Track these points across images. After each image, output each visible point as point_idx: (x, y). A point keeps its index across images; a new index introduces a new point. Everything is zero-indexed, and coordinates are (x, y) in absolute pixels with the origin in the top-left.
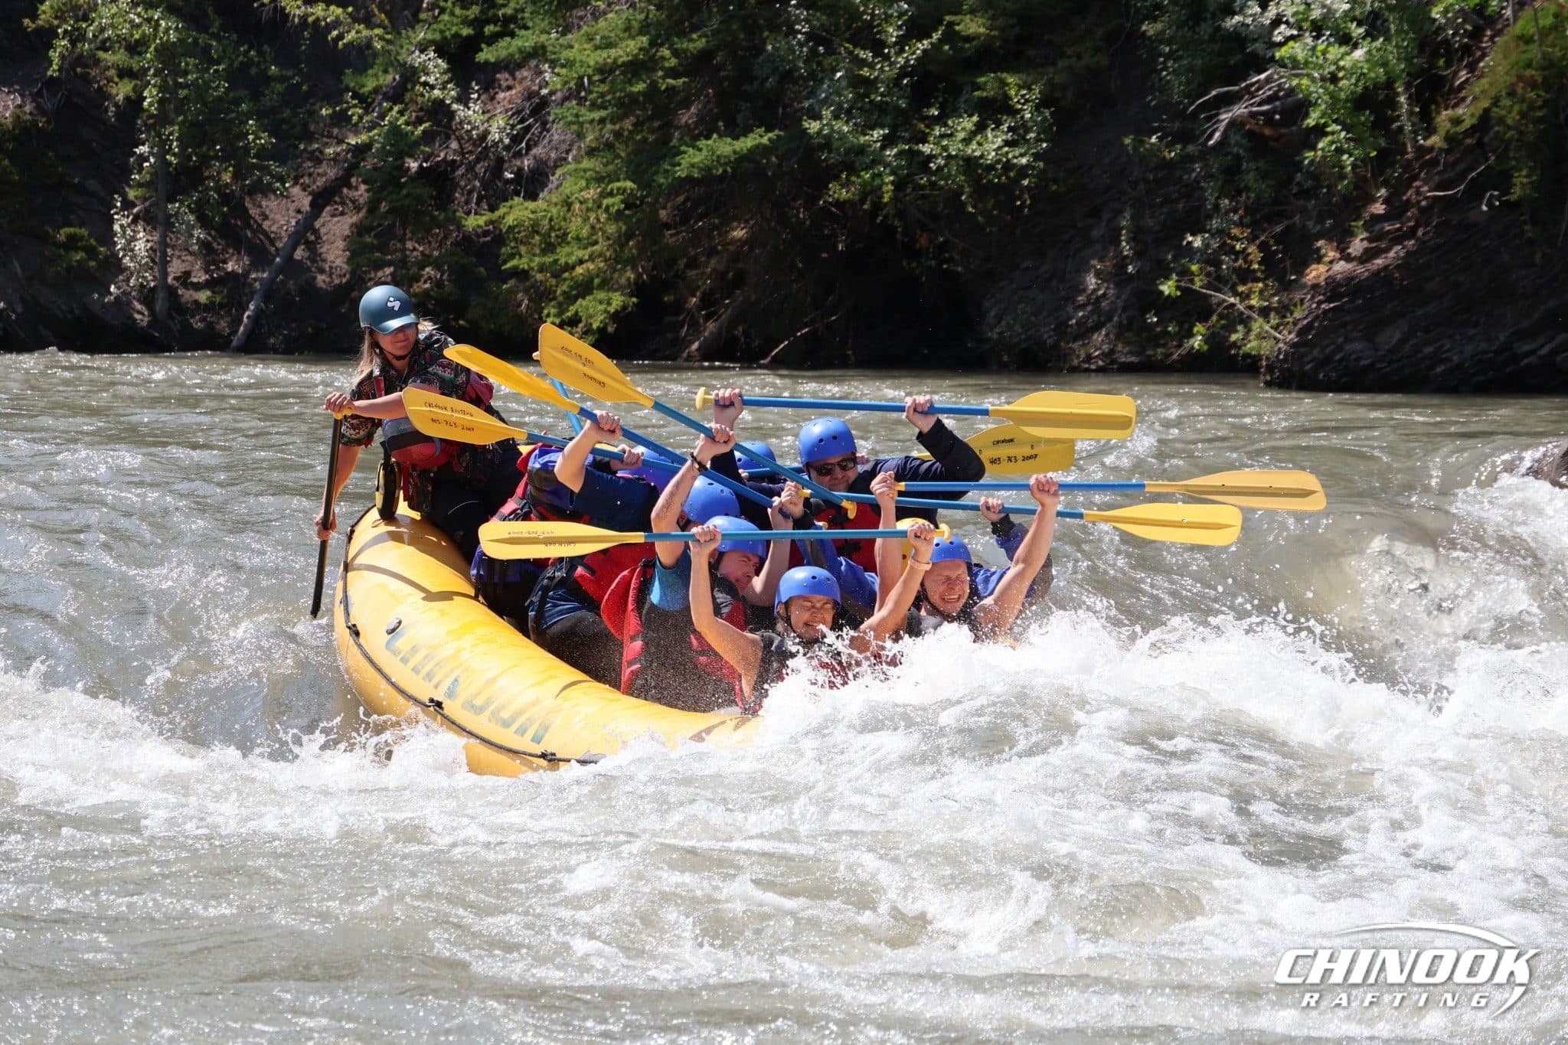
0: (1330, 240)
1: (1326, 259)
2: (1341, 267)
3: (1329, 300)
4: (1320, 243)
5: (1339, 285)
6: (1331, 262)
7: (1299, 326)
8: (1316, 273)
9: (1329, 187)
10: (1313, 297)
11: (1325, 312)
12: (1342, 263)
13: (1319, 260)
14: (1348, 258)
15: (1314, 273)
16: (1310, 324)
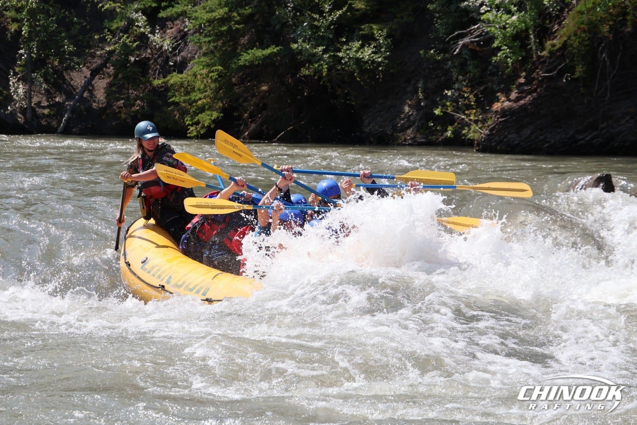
0: (502, 93)
1: (501, 101)
2: (507, 104)
3: (502, 117)
4: (499, 94)
5: (506, 111)
6: (503, 102)
7: (490, 127)
8: (497, 106)
9: (502, 72)
10: (495, 116)
11: (501, 122)
12: (507, 102)
13: (498, 101)
14: (510, 100)
15: (496, 106)
16: (494, 127)
